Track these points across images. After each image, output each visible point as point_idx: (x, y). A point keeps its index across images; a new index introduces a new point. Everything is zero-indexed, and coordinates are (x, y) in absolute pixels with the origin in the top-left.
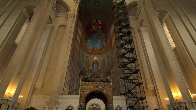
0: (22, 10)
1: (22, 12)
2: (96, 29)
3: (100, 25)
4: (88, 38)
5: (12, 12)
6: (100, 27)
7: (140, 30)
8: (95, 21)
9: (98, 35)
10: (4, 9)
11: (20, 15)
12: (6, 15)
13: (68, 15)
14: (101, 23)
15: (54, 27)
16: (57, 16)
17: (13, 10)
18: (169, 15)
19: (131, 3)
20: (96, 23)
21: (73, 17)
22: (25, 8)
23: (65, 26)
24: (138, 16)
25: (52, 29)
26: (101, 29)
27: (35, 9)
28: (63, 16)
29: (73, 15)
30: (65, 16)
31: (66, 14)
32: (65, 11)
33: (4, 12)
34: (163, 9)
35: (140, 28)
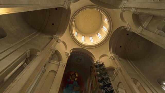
0: (27, 51)
1: (26, 52)
2: (72, 80)
3: (76, 77)
4: (64, 88)
5: (17, 49)
6: (76, 79)
7: (117, 91)
8: (73, 73)
9: (74, 86)
10: (12, 45)
11: (23, 54)
12: (12, 50)
13: (60, 63)
14: (78, 76)
15: (45, 71)
16: (50, 62)
17: (19, 48)
18: (140, 83)
19: (108, 67)
20: (74, 75)
21: (64, 66)
22: (30, 49)
23: (56, 72)
24: (114, 78)
25: (43, 72)
26: (76, 81)
27: (38, 53)
28: (55, 63)
29: (64, 64)
30: (57, 64)
31: (58, 62)
32: (58, 60)
33: (10, 48)
34: (135, 78)
35: (117, 89)
